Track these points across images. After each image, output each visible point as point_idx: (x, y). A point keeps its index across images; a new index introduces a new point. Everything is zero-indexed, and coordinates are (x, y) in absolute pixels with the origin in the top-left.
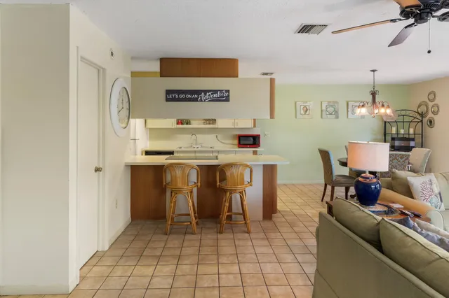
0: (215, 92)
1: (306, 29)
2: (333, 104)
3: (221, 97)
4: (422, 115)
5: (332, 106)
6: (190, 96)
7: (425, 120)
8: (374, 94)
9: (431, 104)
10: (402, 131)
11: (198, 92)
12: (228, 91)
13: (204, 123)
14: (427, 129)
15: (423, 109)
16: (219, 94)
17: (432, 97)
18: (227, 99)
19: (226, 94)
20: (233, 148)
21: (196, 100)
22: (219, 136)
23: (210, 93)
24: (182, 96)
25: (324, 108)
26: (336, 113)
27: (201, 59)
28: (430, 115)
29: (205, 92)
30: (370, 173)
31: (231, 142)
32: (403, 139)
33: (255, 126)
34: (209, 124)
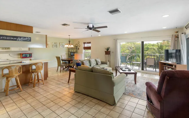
0: (25, 37)
1: (64, 25)
2: (55, 43)
3: (27, 40)
4: (77, 47)
5: (55, 44)
6: (12, 38)
7: (77, 48)
8: (69, 41)
9: (78, 44)
10: (73, 51)
11: (17, 37)
12: (30, 38)
13: (2, 49)
14: (78, 50)
15: (77, 45)
16: (26, 39)
17: (79, 43)
18: (30, 41)
19: (29, 39)
20: (19, 59)
21: (16, 40)
22: (11, 54)
23: (23, 38)
24: (8, 38)
25: (53, 44)
26: (56, 46)
27: (17, 24)
28: (78, 47)
29: (20, 37)
30: (79, 60)
31: (17, 56)
32: (73, 53)
33: (29, 50)
34: (6, 49)
